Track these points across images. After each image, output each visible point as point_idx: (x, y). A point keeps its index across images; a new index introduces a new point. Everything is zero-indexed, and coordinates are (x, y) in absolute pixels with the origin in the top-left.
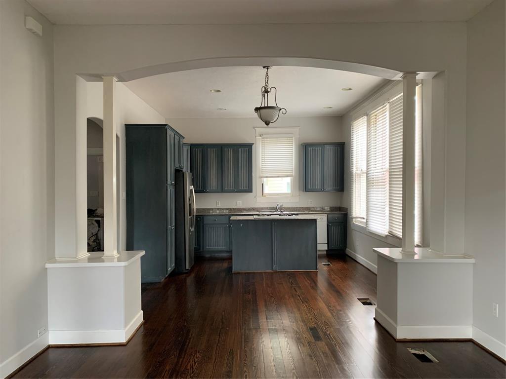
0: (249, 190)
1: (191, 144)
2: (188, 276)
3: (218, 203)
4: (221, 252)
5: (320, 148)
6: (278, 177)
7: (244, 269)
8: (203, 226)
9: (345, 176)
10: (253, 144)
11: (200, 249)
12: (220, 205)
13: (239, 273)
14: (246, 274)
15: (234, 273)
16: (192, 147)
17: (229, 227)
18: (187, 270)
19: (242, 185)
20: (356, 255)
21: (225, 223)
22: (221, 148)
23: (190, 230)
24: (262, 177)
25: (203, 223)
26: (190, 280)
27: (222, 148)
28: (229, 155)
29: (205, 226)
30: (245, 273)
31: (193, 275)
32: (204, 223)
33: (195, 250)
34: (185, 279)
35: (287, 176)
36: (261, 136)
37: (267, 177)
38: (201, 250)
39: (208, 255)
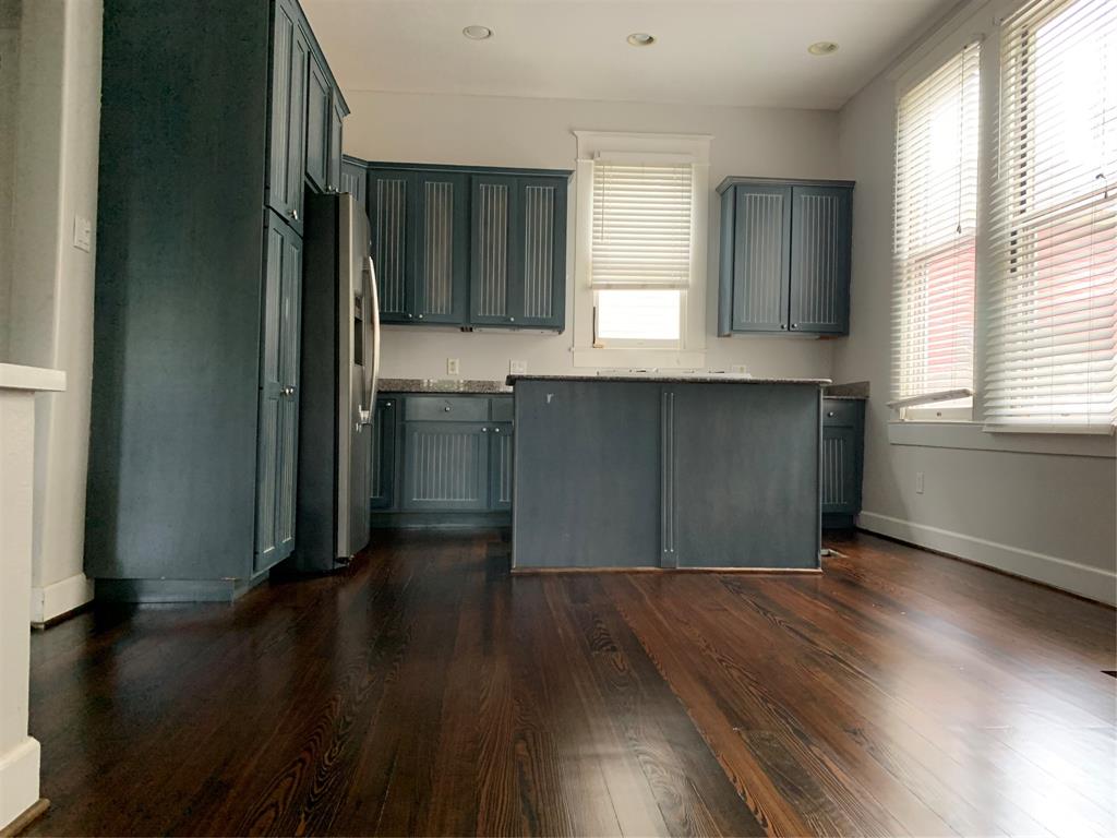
0: (554, 322)
1: (370, 163)
2: (343, 585)
3: (453, 363)
4: (463, 514)
5: (781, 196)
6: (644, 287)
7: (554, 563)
8: (403, 429)
9: (852, 286)
10: (570, 172)
11: (388, 506)
12: (457, 372)
13: (535, 575)
14: (565, 578)
15: (520, 576)
16: (372, 173)
17: (490, 432)
18: (342, 560)
19: (534, 301)
20: (911, 524)
21: (476, 419)
22: (467, 181)
23: (356, 418)
24: (592, 287)
25: (403, 415)
26: (351, 599)
27: (470, 181)
28: (493, 206)
29: (407, 425)
30: (560, 575)
31: (363, 581)
32: (407, 419)
33: (372, 508)
34: (334, 592)
35: (672, 286)
36: (592, 157)
37: (609, 287)
38: (395, 508)
39: (416, 526)
